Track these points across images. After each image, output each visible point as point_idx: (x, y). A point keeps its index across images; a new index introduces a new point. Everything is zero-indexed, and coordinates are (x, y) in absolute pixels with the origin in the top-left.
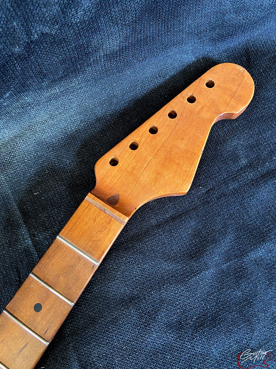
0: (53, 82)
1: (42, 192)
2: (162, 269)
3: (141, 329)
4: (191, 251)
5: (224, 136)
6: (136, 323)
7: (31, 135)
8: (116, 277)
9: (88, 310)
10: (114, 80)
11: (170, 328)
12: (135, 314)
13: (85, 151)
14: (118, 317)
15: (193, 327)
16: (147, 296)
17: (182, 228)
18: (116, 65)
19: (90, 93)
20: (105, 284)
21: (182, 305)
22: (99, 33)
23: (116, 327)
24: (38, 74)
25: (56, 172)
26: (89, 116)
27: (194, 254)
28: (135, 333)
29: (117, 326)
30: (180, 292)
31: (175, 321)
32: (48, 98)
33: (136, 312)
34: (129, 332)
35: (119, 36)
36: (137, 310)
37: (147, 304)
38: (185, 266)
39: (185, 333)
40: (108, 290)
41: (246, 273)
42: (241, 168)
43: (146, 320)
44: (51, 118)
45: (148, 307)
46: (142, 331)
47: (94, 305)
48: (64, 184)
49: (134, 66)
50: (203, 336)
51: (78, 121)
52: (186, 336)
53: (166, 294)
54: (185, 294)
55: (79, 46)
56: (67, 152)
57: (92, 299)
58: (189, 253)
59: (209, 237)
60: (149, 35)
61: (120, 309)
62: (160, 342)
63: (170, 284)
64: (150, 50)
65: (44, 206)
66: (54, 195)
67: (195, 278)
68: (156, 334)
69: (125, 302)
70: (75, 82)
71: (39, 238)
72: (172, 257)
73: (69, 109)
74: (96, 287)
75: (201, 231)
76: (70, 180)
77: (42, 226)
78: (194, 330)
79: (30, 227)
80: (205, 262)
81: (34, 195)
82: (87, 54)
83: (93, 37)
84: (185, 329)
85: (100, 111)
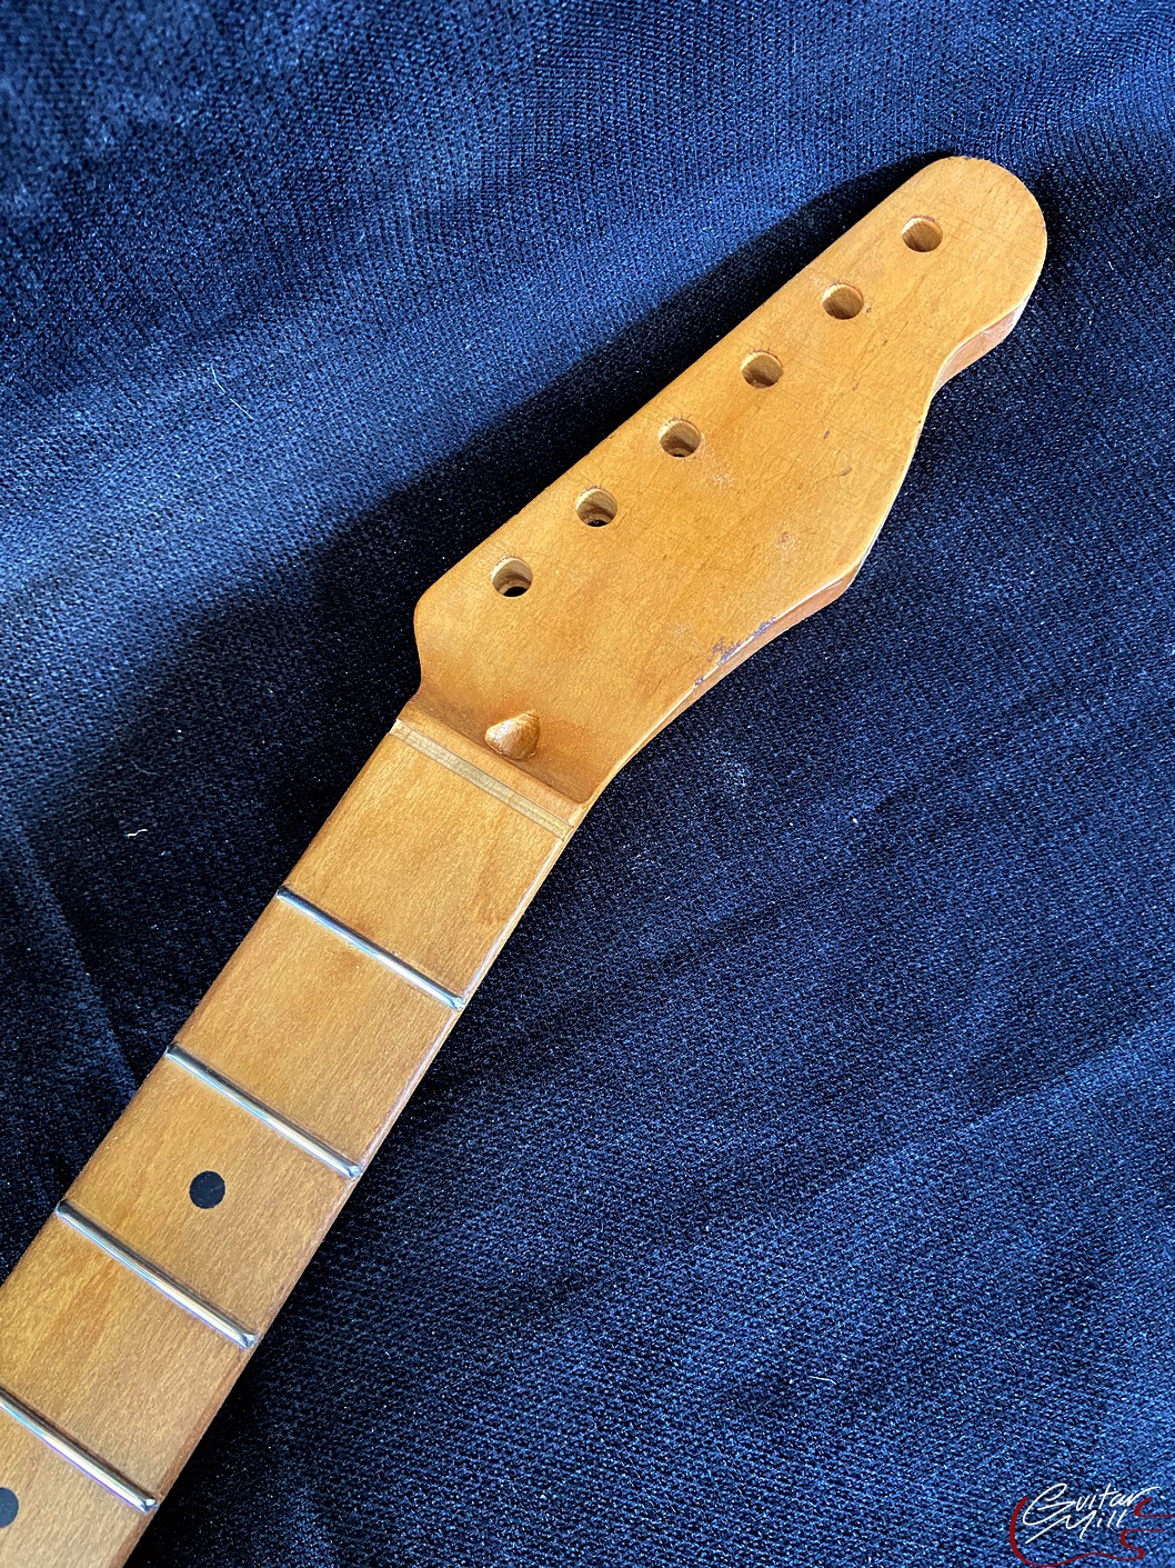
0: (191, 339)
1: (159, 826)
2: (697, 1151)
3: (611, 1415)
4: (821, 1068)
5: (952, 557)
6: (590, 1389)
7: (102, 575)
8: (493, 1189)
9: (376, 1339)
10: (464, 326)
11: (737, 1406)
12: (580, 1352)
13: (344, 641)
14: (506, 1367)
15: (836, 1398)
16: (633, 1271)
17: (780, 971)
18: (472, 260)
19: (358, 383)
20: (449, 1222)
21: (788, 1307)
22: (391, 117)
23: (498, 1409)
24: (123, 306)
25: (219, 737)
26: (358, 489)
27: (834, 1083)
28: (584, 1431)
29: (503, 1403)
30: (774, 1250)
31: (758, 1375)
32: (175, 411)
33: (585, 1341)
34: (555, 1429)
35: (479, 126)
36: (589, 1330)
37: (632, 1305)
38: (793, 1133)
39: (802, 1425)
40: (462, 1249)
41: (1063, 1159)
42: (1029, 700)
43: (630, 1376)
44: (194, 497)
45: (639, 1319)
46: (615, 1421)
47: (404, 1315)
48: (257, 789)
49: (551, 260)
50: (882, 1435)
51: (311, 509)
52: (809, 1439)
53: (716, 1258)
54: (797, 1257)
55: (302, 175)
56: (265, 648)
57: (390, 1289)
58: (812, 1078)
59: (897, 1007)
60: (615, 122)
61: (517, 1329)
62: (693, 1468)
63: (731, 1218)
64: (621, 189)
65: (171, 888)
66: (213, 839)
67: (841, 1188)
68: (677, 1434)
69: (537, 1299)
70: (290, 340)
71: (150, 1027)
72: (735, 1096)
73: (269, 456)
74: (410, 1236)
75: (861, 981)
76: (282, 769)
77: (165, 977)
78: (843, 1411)
79: (111, 980)
80: (882, 1116)
81: (125, 839)
82: (340, 210)
83: (361, 136)
84: (803, 1407)
85: (408, 464)
